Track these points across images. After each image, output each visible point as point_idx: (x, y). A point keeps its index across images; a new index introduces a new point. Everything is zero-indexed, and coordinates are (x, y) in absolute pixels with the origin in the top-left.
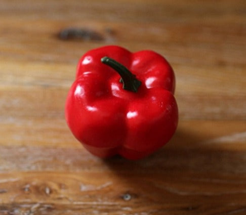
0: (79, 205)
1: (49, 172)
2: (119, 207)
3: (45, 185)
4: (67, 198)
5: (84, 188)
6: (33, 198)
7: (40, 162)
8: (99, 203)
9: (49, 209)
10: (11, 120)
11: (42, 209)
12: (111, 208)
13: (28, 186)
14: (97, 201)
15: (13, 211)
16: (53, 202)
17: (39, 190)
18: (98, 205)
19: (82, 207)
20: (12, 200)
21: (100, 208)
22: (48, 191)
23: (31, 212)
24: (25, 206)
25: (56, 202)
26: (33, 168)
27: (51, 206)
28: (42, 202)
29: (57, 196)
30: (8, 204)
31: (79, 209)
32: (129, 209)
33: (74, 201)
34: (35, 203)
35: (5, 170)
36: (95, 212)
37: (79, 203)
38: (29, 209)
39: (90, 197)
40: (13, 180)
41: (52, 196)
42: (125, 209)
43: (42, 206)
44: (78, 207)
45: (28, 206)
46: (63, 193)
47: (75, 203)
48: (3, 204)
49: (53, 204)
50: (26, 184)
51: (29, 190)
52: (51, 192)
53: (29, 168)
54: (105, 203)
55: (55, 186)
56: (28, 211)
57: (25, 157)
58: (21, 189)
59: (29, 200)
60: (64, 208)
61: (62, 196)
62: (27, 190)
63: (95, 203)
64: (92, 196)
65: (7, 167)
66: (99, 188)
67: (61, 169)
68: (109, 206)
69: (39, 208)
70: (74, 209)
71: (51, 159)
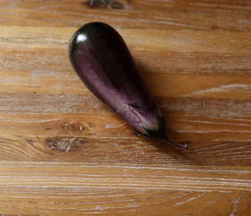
0: (105, 139)
1: (82, 114)
2: (133, 141)
3: (79, 124)
4: (95, 134)
5: (107, 127)
6: (70, 134)
7: (75, 106)
8: (119, 138)
9: (82, 142)
10: (52, 73)
11: (77, 142)
12: (127, 142)
13: (66, 125)
14: (117, 136)
15: (56, 143)
16: (85, 136)
17: (75, 128)
18: (118, 139)
19: (106, 140)
20: (55, 135)
21: (119, 141)
22: (81, 129)
23: (69, 144)
24: (64, 139)
25: (87, 137)
26: (70, 110)
27: (84, 140)
28: (77, 137)
29: (88, 132)
30: (52, 138)
31: (104, 142)
32: (141, 142)
33: (101, 136)
34: (72, 138)
35: (49, 112)
36: (116, 145)
37: (104, 138)
38: (68, 142)
39: (112, 133)
40: (56, 120)
41: (84, 132)
42: (137, 142)
43: (77, 139)
44: (103, 140)
45: (67, 139)
46: (92, 130)
47: (101, 138)
48: (49, 138)
49: (85, 138)
50: (65, 123)
51: (67, 127)
52: (83, 129)
53: (67, 110)
54: (123, 138)
55: (86, 125)
56: (67, 143)
57: (64, 102)
58: (62, 127)
59: (67, 135)
60: (94, 141)
61: (92, 132)
62: (66, 127)
63: (115, 138)
64: (113, 132)
65: (51, 110)
66: (118, 127)
67: (91, 112)
68: (126, 140)
69: (75, 141)
70: (100, 142)
71: (83, 104)
